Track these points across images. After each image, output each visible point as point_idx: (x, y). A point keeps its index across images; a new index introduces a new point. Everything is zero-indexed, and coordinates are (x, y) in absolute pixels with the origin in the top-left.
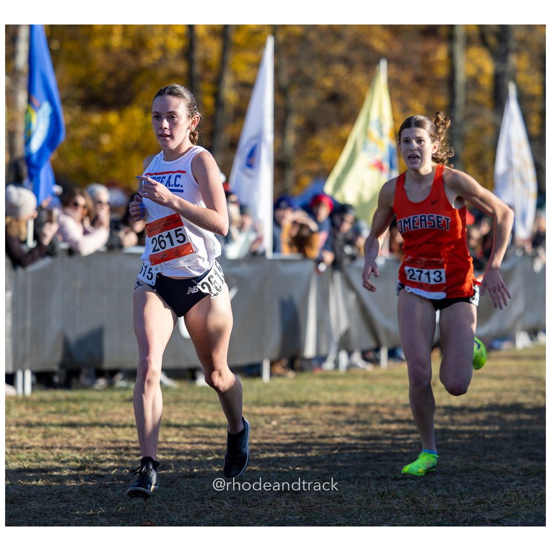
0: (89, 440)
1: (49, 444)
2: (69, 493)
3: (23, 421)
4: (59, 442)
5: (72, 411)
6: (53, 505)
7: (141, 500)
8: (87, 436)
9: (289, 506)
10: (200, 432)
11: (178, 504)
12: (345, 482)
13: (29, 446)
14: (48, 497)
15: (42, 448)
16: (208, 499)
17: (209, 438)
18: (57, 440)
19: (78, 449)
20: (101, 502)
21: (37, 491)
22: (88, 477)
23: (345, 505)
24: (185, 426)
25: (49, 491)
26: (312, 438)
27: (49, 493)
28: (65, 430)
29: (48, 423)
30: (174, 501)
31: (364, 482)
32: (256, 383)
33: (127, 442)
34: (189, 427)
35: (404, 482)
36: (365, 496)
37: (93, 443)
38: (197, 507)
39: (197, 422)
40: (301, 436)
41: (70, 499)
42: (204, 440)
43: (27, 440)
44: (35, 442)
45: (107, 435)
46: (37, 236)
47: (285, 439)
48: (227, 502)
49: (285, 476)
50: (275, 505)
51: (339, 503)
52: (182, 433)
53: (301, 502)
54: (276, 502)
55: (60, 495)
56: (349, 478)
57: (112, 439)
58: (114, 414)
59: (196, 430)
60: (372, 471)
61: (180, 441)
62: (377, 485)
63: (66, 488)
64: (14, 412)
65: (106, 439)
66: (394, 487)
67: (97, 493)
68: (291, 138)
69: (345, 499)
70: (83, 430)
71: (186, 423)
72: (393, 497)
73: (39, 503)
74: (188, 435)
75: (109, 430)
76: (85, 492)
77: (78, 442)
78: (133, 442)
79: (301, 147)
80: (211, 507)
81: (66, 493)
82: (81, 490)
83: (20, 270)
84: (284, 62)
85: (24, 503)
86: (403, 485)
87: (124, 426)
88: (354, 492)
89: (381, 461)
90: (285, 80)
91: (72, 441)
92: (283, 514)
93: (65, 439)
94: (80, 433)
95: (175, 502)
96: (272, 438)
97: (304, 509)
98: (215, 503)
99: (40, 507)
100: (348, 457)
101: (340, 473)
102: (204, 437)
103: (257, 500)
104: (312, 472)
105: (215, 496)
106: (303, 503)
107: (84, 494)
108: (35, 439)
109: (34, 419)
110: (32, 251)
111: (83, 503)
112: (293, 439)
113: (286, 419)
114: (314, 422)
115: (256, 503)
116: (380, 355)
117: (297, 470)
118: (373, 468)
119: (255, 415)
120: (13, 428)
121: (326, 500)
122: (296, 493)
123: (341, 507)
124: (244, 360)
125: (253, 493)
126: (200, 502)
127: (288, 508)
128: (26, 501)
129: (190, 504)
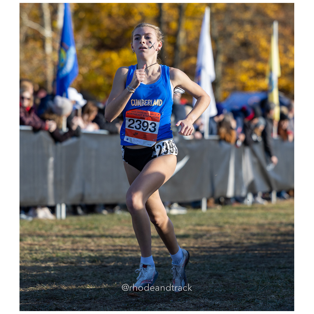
0: (99, 245)
1: (75, 247)
3: (59, 234)
5: (89, 228)
6: (77, 283)
7: (129, 280)
8: (98, 243)
9: (216, 284)
12: (249, 270)
13: (63, 248)
14: (74, 278)
15: (71, 250)
16: (168, 280)
18: (80, 245)
19: (92, 251)
20: (105, 281)
21: (67, 275)
24: (155, 237)
25: (74, 275)
26: (230, 244)
28: (85, 239)
29: (75, 235)
31: (261, 270)
32: (198, 212)
33: (121, 246)
35: (284, 270)
36: (261, 278)
37: (101, 247)
40: (223, 243)
41: (87, 280)
43: (62, 245)
44: (67, 246)
45: (109, 242)
46: (69, 125)
47: (214, 245)
49: (214, 267)
50: (208, 283)
51: (246, 282)
53: (223, 282)
54: (208, 281)
55: (81, 277)
56: (252, 268)
57: (112, 245)
58: (114, 230)
60: (266, 264)
62: (268, 272)
63: (85, 273)
64: (55, 228)
65: (109, 244)
66: (278, 273)
67: (103, 276)
68: (220, 68)
69: (249, 280)
70: (95, 239)
71: (156, 235)
72: (278, 279)
73: (68, 282)
75: (111, 239)
76: (96, 276)
77: (92, 246)
78: (125, 246)
81: (85, 276)
83: (59, 145)
85: (59, 282)
86: (284, 272)
87: (120, 237)
88: (254, 276)
90: (216, 33)
91: (89, 245)
92: (212, 289)
93: (84, 244)
94: (93, 241)
96: (207, 244)
97: (225, 286)
100: (252, 255)
101: (247, 265)
103: (197, 280)
106: (225, 282)
108: (67, 244)
109: (66, 232)
110: (65, 134)
111: (94, 282)
112: (218, 244)
113: (215, 233)
114: (232, 235)
115: (197, 282)
116: (271, 195)
118: (266, 261)
120: (54, 238)
121: (238, 280)
122: (221, 276)
123: (246, 284)
124: (191, 198)
125: (195, 276)
126: (163, 282)
127: (215, 285)
128: (61, 281)
129: (157, 282)
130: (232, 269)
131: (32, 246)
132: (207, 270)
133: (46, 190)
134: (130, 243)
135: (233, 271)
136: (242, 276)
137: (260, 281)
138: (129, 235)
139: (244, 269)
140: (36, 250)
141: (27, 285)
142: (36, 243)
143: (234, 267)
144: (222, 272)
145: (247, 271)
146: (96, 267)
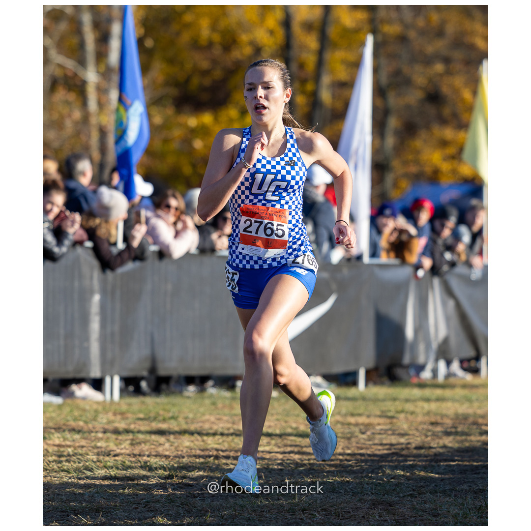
0: (178, 449)
1: (136, 452)
2: (156, 502)
3: (110, 427)
4: (147, 450)
5: (161, 418)
6: (140, 514)
8: (176, 444)
9: (382, 518)
10: (291, 440)
11: (268, 515)
12: (441, 495)
13: (115, 453)
14: (134, 506)
15: (129, 455)
16: (299, 510)
17: (302, 447)
18: (145, 448)
19: (167, 457)
20: (189, 512)
21: (123, 499)
22: (176, 486)
23: (440, 518)
24: (276, 435)
25: (135, 500)
26: (408, 448)
27: (136, 502)
28: (154, 437)
29: (136, 430)
30: (263, 511)
31: (461, 495)
32: (351, 392)
33: (217, 450)
34: (280, 436)
36: (461, 509)
37: (182, 451)
38: (287, 519)
39: (289, 431)
40: (396, 447)
41: (157, 509)
42: (296, 449)
43: (114, 448)
44: (122, 449)
45: (197, 443)
46: (127, 239)
47: (379, 450)
48: (319, 514)
49: (379, 488)
50: (368, 518)
51: (434, 516)
52: (273, 442)
53: (394, 515)
54: (369, 514)
55: (147, 504)
56: (445, 491)
57: (202, 448)
58: (203, 422)
59: (287, 440)
60: (469, 484)
61: (272, 451)
62: (474, 498)
63: (153, 497)
64: (102, 418)
65: (195, 447)
67: (185, 503)
68: (390, 141)
69: (440, 512)
70: (172, 437)
71: (278, 432)
73: (125, 512)
74: (280, 445)
75: (199, 438)
76: (173, 502)
77: (167, 450)
78: (223, 451)
79: (400, 148)
80: (301, 519)
81: (153, 502)
82: (169, 500)
83: (109, 273)
84: (383, 61)
85: (109, 512)
87: (214, 434)
88: (450, 506)
89: (479, 473)
90: (384, 80)
91: (160, 449)
93: (153, 447)
94: (168, 440)
95: (265, 513)
96: (367, 448)
97: (398, 522)
98: (306, 515)
99: (126, 516)
100: (445, 469)
101: (436, 486)
102: (296, 446)
103: (349, 512)
104: (407, 484)
105: (306, 508)
106: (397, 515)
107: (172, 504)
108: (123, 446)
109: (122, 425)
110: (121, 253)
111: (170, 512)
112: (387, 449)
113: (381, 430)
114: (411, 432)
115: (349, 515)
116: (480, 363)
117: (392, 482)
118: (471, 480)
119: (349, 424)
120: (100, 435)
121: (420, 513)
122: (390, 506)
123: (436, 520)
124: (339, 368)
125: (345, 505)
126: (291, 514)
127: (381, 520)
128: (112, 510)
129: (280, 515)
130: (411, 492)
131: (62, 449)
132: (367, 494)
133: (86, 351)
134: (233, 445)
135: (411, 495)
136: (427, 506)
137: (459, 514)
138: (231, 431)
139: (430, 493)
140: (69, 455)
141: (53, 517)
142: (68, 443)
143: (414, 490)
144: (394, 499)
145: (437, 496)
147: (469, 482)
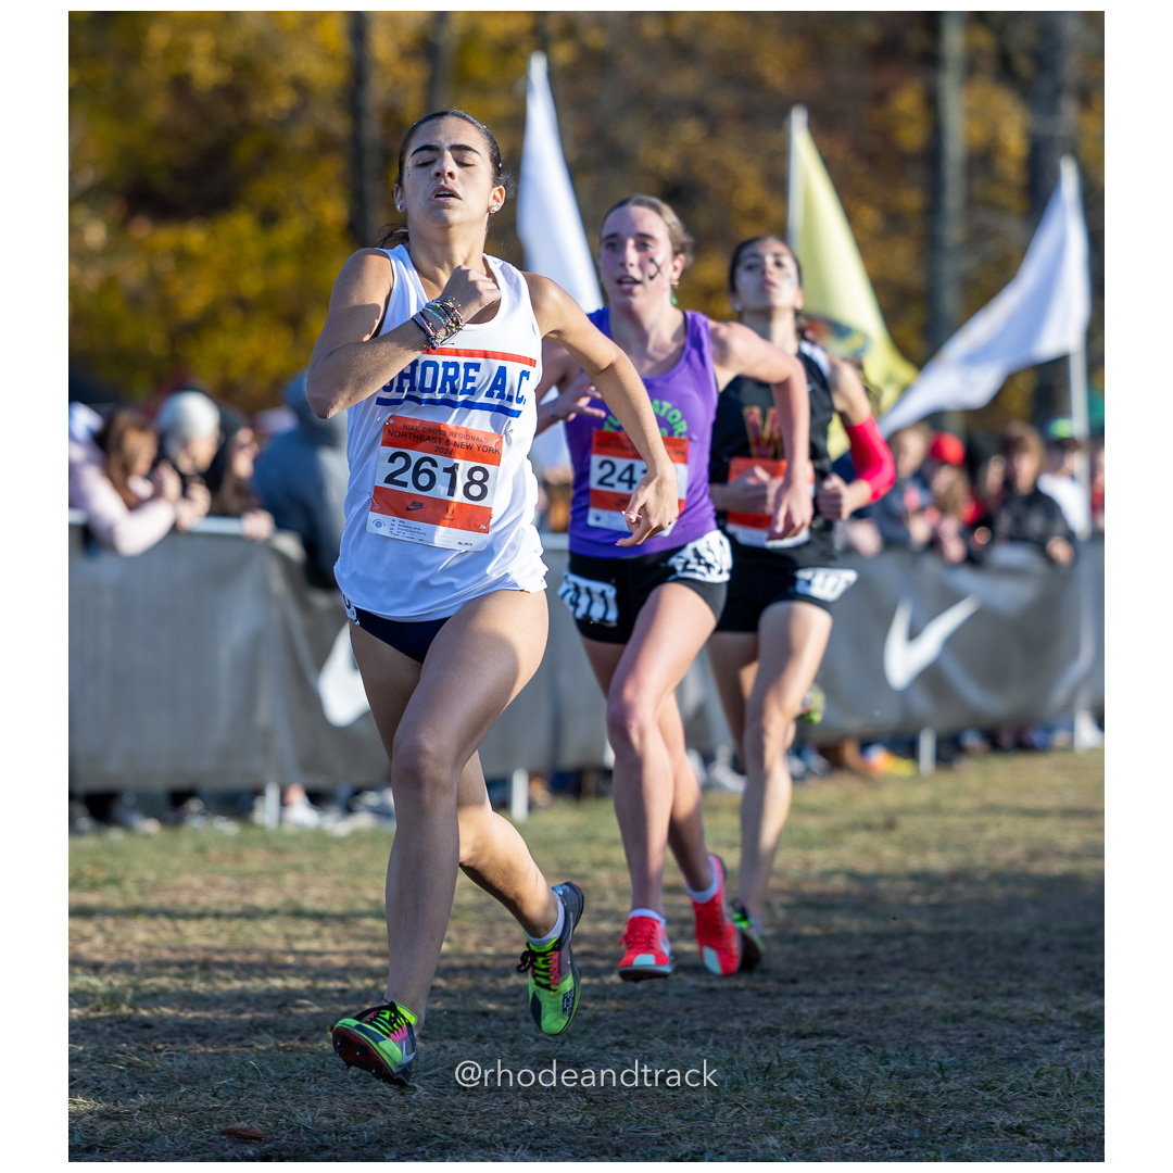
0: (122, 947)
5: (86, 881)
8: (118, 938)
10: (367, 928)
11: (312, 1089)
12: (685, 1041)
19: (96, 966)
24: (335, 917)
30: (303, 1080)
31: (728, 1043)
33: (207, 950)
34: (343, 918)
35: (815, 1042)
36: (728, 1072)
37: (131, 952)
39: (362, 906)
45: (162, 935)
52: (327, 931)
57: (173, 944)
58: (178, 889)
59: (359, 926)
60: (746, 1018)
61: (324, 950)
62: (757, 1048)
65: (159, 943)
66: (793, 1054)
70: (109, 923)
71: (338, 909)
72: (790, 1075)
74: (341, 937)
75: (167, 923)
77: (98, 951)
78: (220, 951)
86: (813, 1050)
87: (201, 916)
91: (83, 948)
92: (544, 1111)
94: (101, 929)
97: (592, 1101)
101: (675, 1022)
102: (376, 940)
134: (240, 938)
138: (238, 908)
139: (664, 1038)
146: (109, 1030)
147: (745, 1013)
